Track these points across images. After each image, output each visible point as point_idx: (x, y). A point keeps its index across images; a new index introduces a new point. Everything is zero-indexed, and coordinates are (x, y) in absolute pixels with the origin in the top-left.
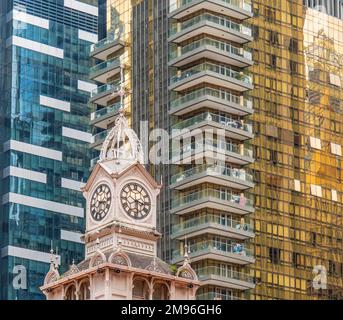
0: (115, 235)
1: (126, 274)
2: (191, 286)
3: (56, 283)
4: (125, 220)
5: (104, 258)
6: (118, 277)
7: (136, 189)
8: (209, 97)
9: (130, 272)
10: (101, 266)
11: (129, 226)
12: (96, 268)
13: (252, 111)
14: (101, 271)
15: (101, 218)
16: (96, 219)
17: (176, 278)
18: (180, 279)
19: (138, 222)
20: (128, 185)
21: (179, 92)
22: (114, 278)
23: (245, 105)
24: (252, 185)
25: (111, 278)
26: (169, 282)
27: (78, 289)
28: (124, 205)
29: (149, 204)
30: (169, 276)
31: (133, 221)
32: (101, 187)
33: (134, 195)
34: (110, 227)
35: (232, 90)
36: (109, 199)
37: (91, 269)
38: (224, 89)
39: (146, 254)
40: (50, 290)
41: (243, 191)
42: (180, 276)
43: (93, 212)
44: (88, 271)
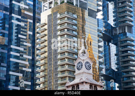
7: (88, 63)
9: (89, 83)
14: (83, 83)
15: (80, 70)
16: (78, 70)
18: (99, 85)
19: (88, 71)
20: (86, 62)
25: (85, 84)
26: (97, 85)
27: (75, 87)
28: (86, 67)
29: (91, 67)
32: (79, 62)
33: (88, 65)
36: (82, 65)
40: (67, 87)
43: (77, 68)
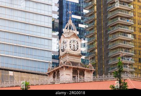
0: (67, 56)
1: (70, 68)
2: (91, 71)
3: (50, 71)
4: (71, 51)
5: (63, 63)
6: (68, 69)
7: (74, 42)
8: (119, 12)
9: (72, 67)
10: (62, 66)
11: (72, 53)
12: (61, 66)
13: (133, 16)
14: (62, 67)
15: (64, 51)
16: (62, 51)
17: (87, 68)
18: (88, 69)
19: (75, 52)
21: (110, 11)
22: (66, 69)
23: (131, 14)
24: (133, 39)
25: (65, 69)
26: (84, 70)
28: (70, 47)
30: (84, 68)
31: (73, 51)
33: (73, 44)
34: (66, 54)
35: (127, 10)
37: (60, 67)
38: (124, 10)
39: (77, 62)
41: (130, 41)
42: (88, 68)
44: (59, 67)
